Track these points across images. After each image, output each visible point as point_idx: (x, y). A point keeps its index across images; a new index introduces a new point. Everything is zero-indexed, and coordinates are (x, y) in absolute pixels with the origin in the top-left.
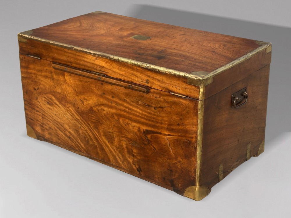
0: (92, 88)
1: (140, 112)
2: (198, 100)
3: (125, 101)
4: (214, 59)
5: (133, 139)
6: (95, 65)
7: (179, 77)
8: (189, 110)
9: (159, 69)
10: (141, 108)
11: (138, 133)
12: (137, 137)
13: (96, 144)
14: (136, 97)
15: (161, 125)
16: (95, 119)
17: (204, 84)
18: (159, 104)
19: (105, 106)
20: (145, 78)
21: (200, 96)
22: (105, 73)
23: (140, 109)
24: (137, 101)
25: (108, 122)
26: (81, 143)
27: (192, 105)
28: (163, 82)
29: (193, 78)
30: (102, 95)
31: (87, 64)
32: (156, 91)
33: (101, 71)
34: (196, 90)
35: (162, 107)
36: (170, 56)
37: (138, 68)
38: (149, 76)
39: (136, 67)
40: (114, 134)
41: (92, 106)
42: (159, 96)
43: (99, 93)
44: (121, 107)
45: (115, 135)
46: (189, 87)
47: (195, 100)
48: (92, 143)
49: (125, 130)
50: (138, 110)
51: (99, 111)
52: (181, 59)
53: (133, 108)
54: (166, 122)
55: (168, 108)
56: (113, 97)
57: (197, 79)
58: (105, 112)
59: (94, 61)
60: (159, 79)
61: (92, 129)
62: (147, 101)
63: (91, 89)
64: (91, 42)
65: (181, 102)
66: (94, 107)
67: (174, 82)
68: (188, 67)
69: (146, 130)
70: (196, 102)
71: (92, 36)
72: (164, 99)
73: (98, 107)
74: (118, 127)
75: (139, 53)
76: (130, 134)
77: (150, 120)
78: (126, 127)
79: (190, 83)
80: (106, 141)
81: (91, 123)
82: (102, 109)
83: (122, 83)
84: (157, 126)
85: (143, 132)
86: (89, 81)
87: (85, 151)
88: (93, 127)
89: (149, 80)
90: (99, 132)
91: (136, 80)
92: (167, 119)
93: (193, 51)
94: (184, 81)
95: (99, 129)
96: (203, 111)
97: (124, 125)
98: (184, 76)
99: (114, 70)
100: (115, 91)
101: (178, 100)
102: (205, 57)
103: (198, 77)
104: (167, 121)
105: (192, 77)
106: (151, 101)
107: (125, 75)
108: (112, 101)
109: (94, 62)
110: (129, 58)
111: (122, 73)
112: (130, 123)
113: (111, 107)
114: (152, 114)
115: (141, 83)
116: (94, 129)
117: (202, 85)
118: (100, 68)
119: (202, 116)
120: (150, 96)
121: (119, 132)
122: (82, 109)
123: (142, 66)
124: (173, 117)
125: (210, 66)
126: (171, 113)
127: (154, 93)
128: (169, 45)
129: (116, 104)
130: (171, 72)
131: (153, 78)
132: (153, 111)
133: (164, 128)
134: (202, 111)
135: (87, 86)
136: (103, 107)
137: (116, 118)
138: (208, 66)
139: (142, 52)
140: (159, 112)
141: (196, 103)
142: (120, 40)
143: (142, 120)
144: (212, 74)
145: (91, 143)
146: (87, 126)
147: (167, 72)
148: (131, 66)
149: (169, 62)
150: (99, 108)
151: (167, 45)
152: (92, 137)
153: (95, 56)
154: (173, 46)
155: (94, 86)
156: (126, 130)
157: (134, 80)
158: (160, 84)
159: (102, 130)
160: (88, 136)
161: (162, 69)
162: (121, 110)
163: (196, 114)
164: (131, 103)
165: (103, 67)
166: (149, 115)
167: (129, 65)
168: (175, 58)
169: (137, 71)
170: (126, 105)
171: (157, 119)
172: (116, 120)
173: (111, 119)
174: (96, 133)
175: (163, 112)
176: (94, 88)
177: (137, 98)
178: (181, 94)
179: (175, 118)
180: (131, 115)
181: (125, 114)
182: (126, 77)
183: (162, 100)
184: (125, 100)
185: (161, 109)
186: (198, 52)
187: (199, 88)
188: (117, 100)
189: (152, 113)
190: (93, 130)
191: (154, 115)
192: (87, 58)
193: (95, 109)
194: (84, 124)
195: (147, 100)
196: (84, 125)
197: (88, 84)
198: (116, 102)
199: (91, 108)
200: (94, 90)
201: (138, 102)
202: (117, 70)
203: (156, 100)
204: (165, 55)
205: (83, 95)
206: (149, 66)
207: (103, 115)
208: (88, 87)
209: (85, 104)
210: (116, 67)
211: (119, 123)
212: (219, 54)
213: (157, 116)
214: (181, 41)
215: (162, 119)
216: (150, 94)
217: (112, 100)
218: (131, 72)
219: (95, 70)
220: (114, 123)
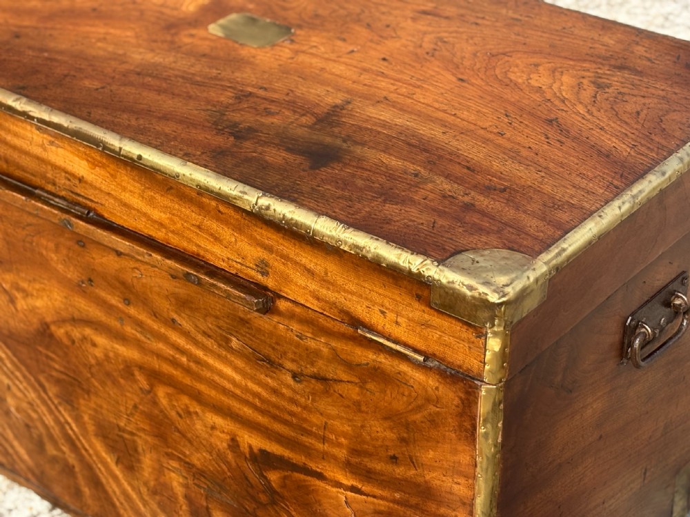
0: (44, 252)
1: (237, 377)
2: (479, 383)
3: (172, 324)
4: (551, 165)
5: (212, 472)
6: (49, 168)
7: (395, 274)
8: (438, 414)
9: (309, 228)
10: (239, 363)
11: (230, 456)
12: (226, 470)
13: (72, 459)
14: (217, 317)
15: (320, 446)
16: (62, 369)
17: (506, 321)
18: (312, 364)
19: (96, 329)
20: (254, 253)
21: (487, 367)
22: (88, 202)
23: (236, 369)
24: (221, 335)
25: (112, 391)
26: (16, 444)
27: (451, 395)
28: (325, 281)
29: (458, 287)
30: (87, 284)
31: (15, 156)
32: (298, 310)
33: (72, 192)
34: (469, 342)
35: (323, 379)
36: (363, 144)
37: (221, 208)
38: (269, 249)
39: (214, 203)
40: (136, 438)
41: (48, 319)
42: (312, 333)
43: (73, 274)
44: (161, 346)
45: (139, 442)
46: (437, 320)
47: (465, 381)
48: (54, 452)
49: (179, 431)
50: (228, 371)
51: (73, 342)
52: (412, 168)
53: (205, 358)
54: (343, 440)
55: (350, 386)
56: (127, 302)
57: (473, 297)
58: (98, 353)
59: (45, 150)
60: (311, 266)
61: (53, 403)
62: (261, 341)
63: (41, 255)
64: (42, 50)
65: (405, 374)
66: (54, 322)
67: (376, 289)
68: (441, 222)
69: (262, 451)
70: (471, 387)
71: (51, 16)
72: (334, 349)
73: (69, 328)
74: (149, 417)
75: (235, 125)
76: (197, 450)
77: (275, 418)
78: (181, 424)
79: (444, 306)
80: (110, 459)
81: (48, 380)
82: (84, 338)
83: (159, 258)
84: (305, 446)
85: (248, 456)
86: (29, 225)
87: (33, 474)
88: (57, 396)
89: (271, 262)
90: (78, 419)
91: (217, 254)
92: (347, 428)
93: (465, 114)
94: (420, 293)
95: (77, 409)
96: (500, 425)
97: (173, 414)
98: (419, 275)
99: (126, 197)
100: (135, 280)
101: (392, 366)
102: (514, 155)
103: (482, 289)
104: (345, 435)
105: (451, 285)
106: (277, 344)
107: (172, 228)
108: (123, 317)
109: (44, 155)
110: (187, 157)
111: (156, 214)
112: (196, 413)
113: (122, 338)
114: (283, 395)
115: (234, 268)
116: (60, 404)
117: (499, 325)
118: (68, 182)
119: (495, 446)
120: (275, 327)
121: (157, 436)
122: (12, 322)
123: (239, 203)
124: (371, 426)
125: (533, 214)
126: (364, 408)
127: (292, 316)
128: (365, 78)
129: (139, 329)
130: (361, 249)
131: (286, 258)
132: (288, 386)
133: (335, 458)
134: (495, 427)
135: (24, 241)
136: (88, 331)
137: (143, 382)
138: (525, 212)
139: (245, 118)
140: (313, 394)
141: (467, 393)
142: (163, 42)
143: (245, 409)
144: (542, 266)
145: (51, 450)
146: (35, 390)
147: (346, 243)
148: (194, 194)
149: (360, 183)
150: (76, 333)
151: (355, 77)
152: (56, 432)
153: (45, 132)
154: (383, 83)
155: (51, 245)
156: (184, 436)
157: (207, 250)
158: (313, 286)
159: (90, 415)
160: (39, 425)
161: (325, 227)
162: (159, 356)
163: (470, 435)
164: (200, 337)
165: (81, 180)
166: (274, 399)
167: (187, 191)
168: (385, 158)
169: (219, 217)
170: (179, 341)
171: (305, 420)
172: (141, 389)
173: (122, 381)
174: (70, 420)
175: (330, 400)
176: (53, 255)
177: (221, 323)
178: (406, 345)
179: (380, 431)
180: (201, 383)
181: (176, 373)
182: (173, 232)
183: (325, 350)
184: (173, 321)
185: (319, 386)
186: (487, 124)
187: (481, 335)
188: (143, 317)
189: (284, 391)
190: (56, 408)
191: (293, 401)
192: (16, 135)
193: (60, 332)
194: (21, 378)
195: (263, 338)
196: (21, 382)
197: (27, 235)
198: (139, 324)
199: (46, 326)
200: (52, 259)
201: (228, 341)
202: (136, 202)
203: (298, 346)
204: (345, 141)
205: (9, 271)
206: (268, 208)
207: (93, 362)
208: (28, 245)
209: (19, 306)
210: (132, 189)
211: (155, 403)
212: (575, 139)
213: (305, 408)
214: (419, 51)
215: (326, 423)
216: (276, 319)
217: (123, 312)
218: (195, 217)
219: (50, 187)
220: (137, 400)
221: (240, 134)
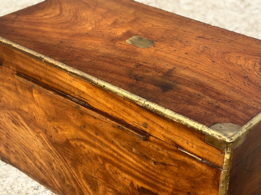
0: (69, 116)
1: (134, 162)
2: (221, 169)
3: (112, 142)
4: (246, 93)
5: (123, 193)
6: (72, 88)
7: (192, 130)
8: (206, 179)
9: (162, 113)
10: (135, 157)
11: (130, 188)
12: (129, 193)
13: (74, 186)
14: (128, 141)
15: (162, 187)
16: (73, 156)
17: (232, 149)
18: (161, 159)
19: (85, 143)
20: (143, 120)
21: (224, 164)
22: (85, 100)
23: (134, 159)
24: (129, 147)
25: (90, 164)
26: (55, 179)
27: (211, 173)
28: (167, 131)
29: (215, 136)
30: (83, 127)
31: (61, 83)
32: (157, 140)
33: (80, 97)
34: (218, 155)
35: (165, 164)
36: (180, 83)
37: (132, 104)
38: (148, 119)
39: (129, 103)
40: (97, 180)
41: (69, 138)
42: (162, 149)
43: (78, 124)
44: (108, 150)
45: (99, 182)
46: (207, 147)
47: (216, 168)
48: (69, 183)
49: (113, 179)
50: (131, 159)
51: (77, 146)
52: (197, 92)
53: (123, 155)
54: (171, 185)
55: (174, 167)
56: (97, 134)
57: (221, 140)
58: (86, 151)
59: (71, 82)
60: (163, 126)
61: (69, 167)
62: (143, 150)
63: (68, 117)
64: (70, 48)
65: (194, 164)
66: (71, 140)
67: (186, 135)
68: (208, 112)
69: (142, 188)
70: (218, 170)
71: (73, 36)
72: (169, 154)
73: (76, 142)
74: (102, 173)
75: (136, 76)
76: (119, 186)
77: (147, 176)
78: (114, 176)
79: (210, 142)
80: (88, 187)
81: (67, 159)
82: (81, 145)
83: (109, 120)
84: (157, 187)
85: (137, 189)
86: (64, 107)
87: (61, 190)
88: (71, 164)
89: (148, 124)
90: (77, 172)
91: (129, 120)
92: (172, 182)
93: (215, 74)
94: (201, 137)
95: (77, 169)
96: (228, 184)
97: (111, 173)
98: (201, 131)
99: (98, 99)
100: (100, 127)
101: (190, 162)
102: (233, 89)
103: (224, 137)
104: (172, 184)
105: (213, 135)
106: (149, 151)
107: (114, 110)
108: (95, 139)
109: (71, 84)
110: (120, 87)
111: (109, 105)
112: (119, 173)
113: (94, 146)
114: (150, 169)
115: (135, 125)
116: (71, 167)
117: (229, 150)
118: (78, 93)
119: (226, 191)
120: (148, 146)
121: (105, 180)
122: (56, 139)
123: (138, 103)
124: (181, 182)
125: (240, 111)
126: (179, 175)
127: (155, 142)
128: (180, 60)
129: (100, 143)
130: (181, 121)
131: (153, 122)
132: (152, 166)
133: (168, 191)
134: (226, 185)
135: (62, 112)
136: (82, 143)
137: (101, 161)
138: (238, 110)
139: (139, 73)
140: (161, 169)
141: (217, 172)
142: (111, 46)
143: (137, 173)
145: (67, 182)
146: (63, 162)
147: (175, 119)
148: (122, 99)
149: (180, 97)
150: (78, 144)
151: (177, 60)
152: (69, 176)
153: (72, 76)
154: (186, 62)
155: (72, 114)
156: (114, 181)
157: (126, 118)
158: (163, 132)
159: (82, 171)
160: (63, 173)
161: (168, 113)
162: (107, 153)
163: (217, 187)
164: (122, 147)
165: (83, 92)
166: (147, 170)
167: (120, 98)
168: (188, 89)
169: (130, 107)
170: (114, 148)
171: (158, 178)
172: (100, 164)
173: (93, 161)
174: (74, 173)
175: (167, 172)
176: (72, 117)
177: (129, 143)
178: (195, 155)
179: (184, 183)
180: (121, 163)
181: (113, 159)
182: (114, 112)
183: (166, 155)
184: (113, 141)
185: (163, 167)
186: (223, 78)
187: (223, 153)
188: (102, 139)
189: (151, 167)
190: (70, 168)
191: (153, 171)
192: (62, 76)
193: (73, 143)
194: (58, 158)
195: (144, 149)
196: (58, 159)
197: (63, 110)
198: (101, 142)
199: (68, 141)
200: (71, 118)
201: (132, 149)
202: (102, 101)
203: (156, 152)
204: (174, 82)
205: (56, 121)
206: (148, 105)
207: (84, 154)
208: (63, 113)
209: (59, 134)
210: (101, 96)
211: (105, 169)
212: (254, 84)
213: (158, 174)
214: (198, 51)
215: (165, 179)
216: (149, 143)
217: (96, 138)
218: (122, 107)
219: (72, 94)
220: (98, 167)
221: (138, 79)
